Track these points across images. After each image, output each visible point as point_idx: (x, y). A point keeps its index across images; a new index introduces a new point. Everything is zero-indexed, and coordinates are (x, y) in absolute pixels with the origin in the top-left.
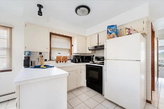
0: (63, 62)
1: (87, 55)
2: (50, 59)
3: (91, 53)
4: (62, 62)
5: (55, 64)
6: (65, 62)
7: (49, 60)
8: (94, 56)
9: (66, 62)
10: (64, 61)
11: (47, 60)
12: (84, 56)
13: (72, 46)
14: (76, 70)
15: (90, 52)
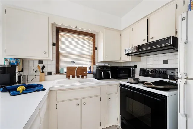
0: (78, 77)
1: (123, 65)
2: (58, 72)
3: (131, 60)
4: (76, 77)
5: (65, 80)
6: (83, 77)
7: (55, 73)
8: (136, 66)
9: (85, 77)
10: (80, 76)
11: (52, 74)
12: (117, 67)
13: (96, 49)
14: (99, 96)
15: (129, 59)
